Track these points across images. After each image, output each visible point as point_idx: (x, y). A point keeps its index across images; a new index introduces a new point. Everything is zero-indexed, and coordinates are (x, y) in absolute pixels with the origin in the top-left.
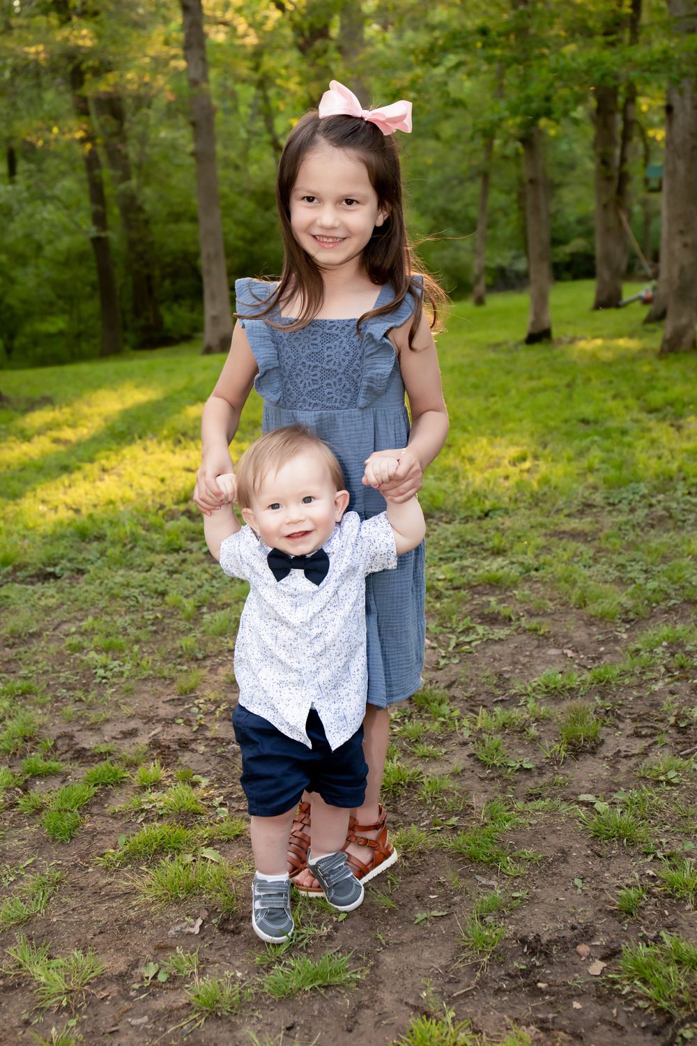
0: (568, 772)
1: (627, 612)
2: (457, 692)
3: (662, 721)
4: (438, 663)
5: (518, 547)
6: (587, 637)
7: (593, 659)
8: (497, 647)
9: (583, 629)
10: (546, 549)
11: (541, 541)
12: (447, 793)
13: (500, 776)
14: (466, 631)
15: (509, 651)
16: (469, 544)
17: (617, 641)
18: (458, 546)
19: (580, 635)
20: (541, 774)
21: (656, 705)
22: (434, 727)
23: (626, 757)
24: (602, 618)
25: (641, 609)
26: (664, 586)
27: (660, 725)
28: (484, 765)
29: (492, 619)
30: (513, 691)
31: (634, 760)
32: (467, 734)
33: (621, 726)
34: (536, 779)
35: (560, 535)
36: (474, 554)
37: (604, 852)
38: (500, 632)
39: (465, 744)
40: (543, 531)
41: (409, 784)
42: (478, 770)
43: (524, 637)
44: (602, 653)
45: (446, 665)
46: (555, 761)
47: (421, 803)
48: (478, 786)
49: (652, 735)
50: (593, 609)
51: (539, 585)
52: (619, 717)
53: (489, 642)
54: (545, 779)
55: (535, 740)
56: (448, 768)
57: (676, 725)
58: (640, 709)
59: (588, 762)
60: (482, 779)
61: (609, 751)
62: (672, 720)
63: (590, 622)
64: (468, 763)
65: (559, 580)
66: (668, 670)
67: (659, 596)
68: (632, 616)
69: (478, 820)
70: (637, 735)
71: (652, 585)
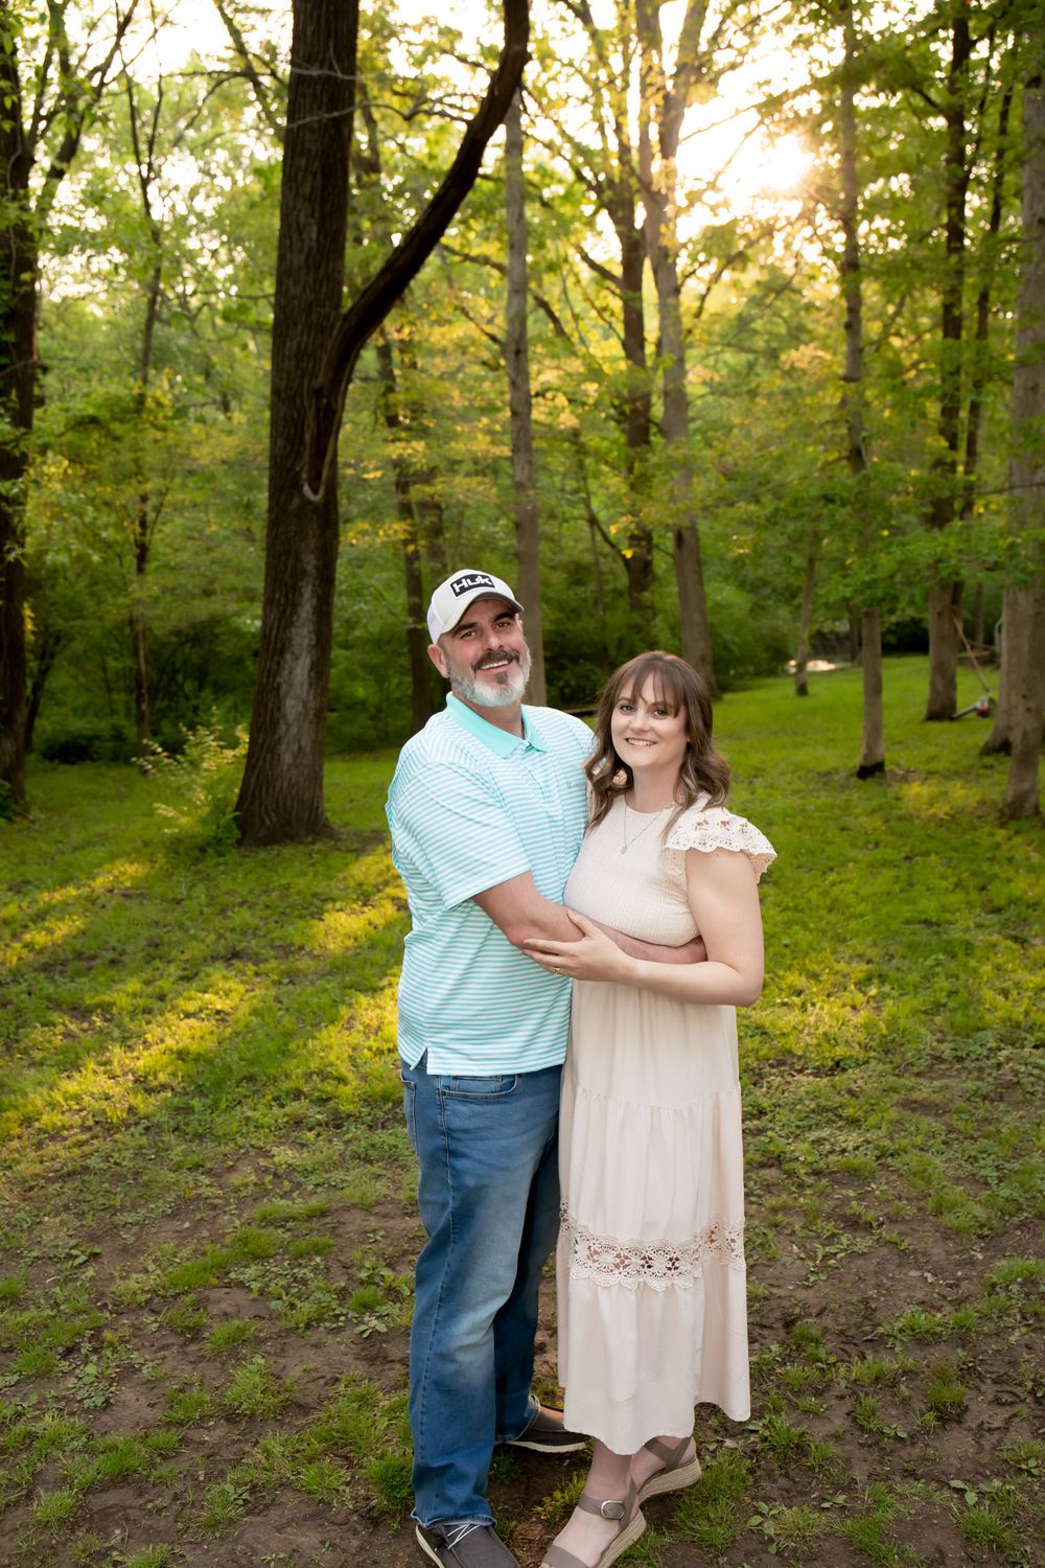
0: (938, 1444)
1: (982, 1226)
2: (827, 1321)
3: (1020, 1385)
4: (807, 1280)
5: (873, 1120)
6: (943, 1255)
7: (951, 1286)
8: (860, 1262)
9: (940, 1244)
10: (899, 1123)
11: (893, 1114)
12: (831, 1460)
13: (876, 1443)
14: (832, 1238)
15: (872, 1267)
16: (826, 1110)
17: (972, 1262)
18: (813, 1111)
19: (938, 1252)
20: (913, 1444)
21: (1013, 1363)
22: (812, 1372)
23: (989, 1430)
24: (958, 1232)
25: (995, 1223)
26: (1016, 1195)
27: (1018, 1390)
28: (862, 1428)
29: (854, 1224)
30: (881, 1330)
31: (997, 1435)
32: (843, 1384)
33: (983, 1388)
34: (909, 1449)
35: (910, 1105)
36: (830, 1122)
37: (977, 1555)
38: (863, 1243)
39: (842, 1398)
40: (896, 1097)
41: (798, 1446)
42: (857, 1433)
43: (884, 1251)
44: (959, 1279)
45: (815, 1282)
46: (926, 1430)
47: (811, 1468)
48: (858, 1453)
49: (1011, 1404)
50: (949, 1219)
51: (894, 1177)
52: (980, 1376)
53: (853, 1255)
54: (916, 1451)
55: (905, 1401)
56: (829, 1428)
57: (1032, 1392)
58: (1000, 1368)
59: (955, 1433)
60: (861, 1445)
61: (971, 1421)
62: (1029, 1385)
63: (946, 1238)
64: (848, 1423)
65: (915, 1174)
66: (1024, 1318)
67: (1011, 1208)
68: (986, 1231)
69: (863, 1501)
70: (997, 1402)
71: (1005, 1192)
